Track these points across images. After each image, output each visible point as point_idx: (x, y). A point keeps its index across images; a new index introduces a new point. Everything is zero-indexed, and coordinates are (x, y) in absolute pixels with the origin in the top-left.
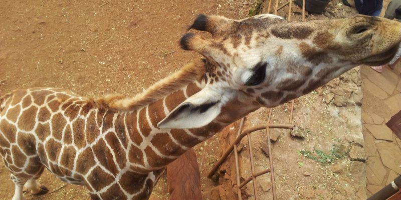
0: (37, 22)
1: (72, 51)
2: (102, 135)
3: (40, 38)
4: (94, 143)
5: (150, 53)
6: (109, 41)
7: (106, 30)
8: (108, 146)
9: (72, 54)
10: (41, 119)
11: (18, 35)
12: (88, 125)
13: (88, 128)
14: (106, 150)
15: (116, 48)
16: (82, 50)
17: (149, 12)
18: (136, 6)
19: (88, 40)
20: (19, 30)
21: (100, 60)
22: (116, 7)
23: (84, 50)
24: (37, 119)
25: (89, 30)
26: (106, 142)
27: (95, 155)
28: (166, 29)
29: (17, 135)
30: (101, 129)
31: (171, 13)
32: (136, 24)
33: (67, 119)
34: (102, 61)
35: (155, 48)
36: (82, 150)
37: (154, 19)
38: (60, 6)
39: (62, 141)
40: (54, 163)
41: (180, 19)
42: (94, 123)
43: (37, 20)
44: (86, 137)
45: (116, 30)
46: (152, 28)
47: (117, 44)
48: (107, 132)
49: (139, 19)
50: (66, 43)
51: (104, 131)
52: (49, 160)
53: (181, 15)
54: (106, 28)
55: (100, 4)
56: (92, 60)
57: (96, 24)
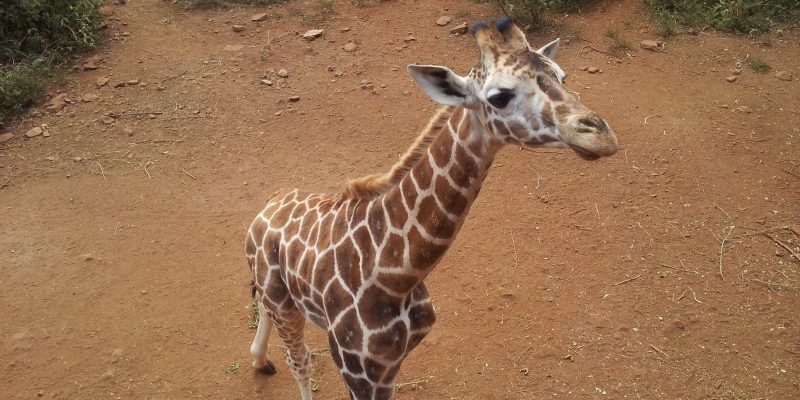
0: (500, 292)
1: (548, 356)
2: (350, 233)
3: (499, 321)
4: (339, 244)
5: (703, 391)
6: (624, 352)
7: (621, 329)
8: (356, 247)
9: (547, 362)
10: (295, 216)
11: (465, 309)
12: (338, 220)
13: (336, 224)
14: (353, 252)
15: (635, 368)
16: (569, 358)
17: (715, 309)
18: (689, 292)
19: (582, 341)
20: (468, 301)
21: (599, 385)
22: (648, 290)
23: (572, 358)
24: (291, 215)
25: (588, 323)
26: (354, 241)
27: (336, 261)
28: (747, 348)
29: (265, 235)
30: (349, 224)
31: (763, 317)
32: (683, 328)
33: (319, 214)
34: (601, 387)
35: (717, 385)
36: (323, 253)
37: (724, 324)
38: (545, 271)
39: (306, 243)
40: (292, 273)
41: (782, 333)
42: (343, 218)
43: (501, 289)
44: (331, 235)
45: (640, 332)
46: (717, 341)
47: (638, 360)
48: (356, 228)
49: (692, 318)
50: (541, 339)
51: (352, 227)
52: (288, 269)
53: (786, 325)
54: (623, 325)
55: (617, 280)
56: (583, 381)
57: (603, 314)
